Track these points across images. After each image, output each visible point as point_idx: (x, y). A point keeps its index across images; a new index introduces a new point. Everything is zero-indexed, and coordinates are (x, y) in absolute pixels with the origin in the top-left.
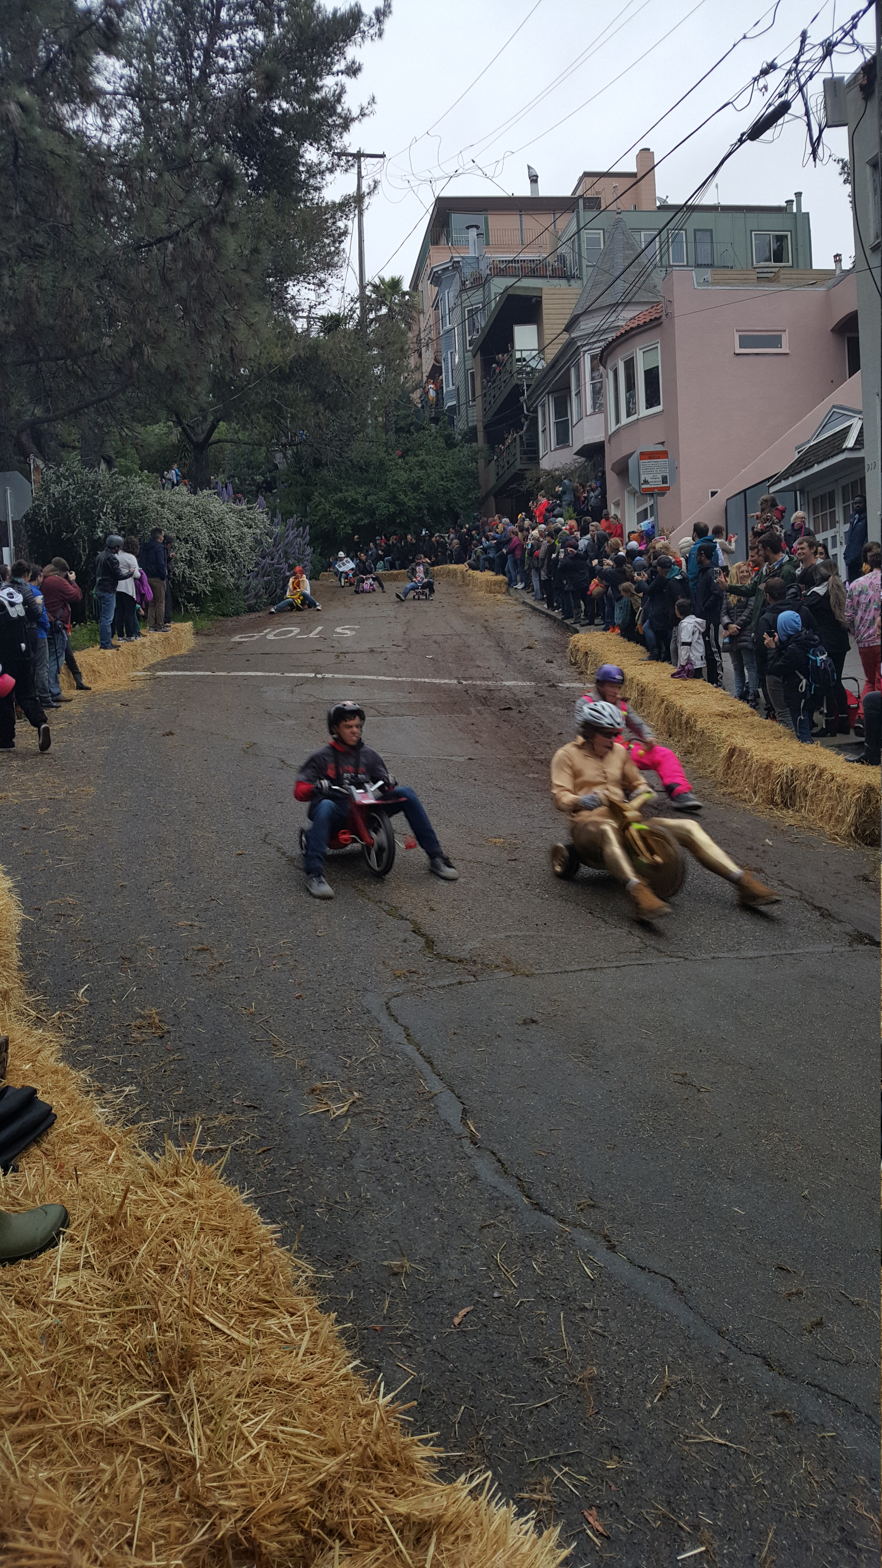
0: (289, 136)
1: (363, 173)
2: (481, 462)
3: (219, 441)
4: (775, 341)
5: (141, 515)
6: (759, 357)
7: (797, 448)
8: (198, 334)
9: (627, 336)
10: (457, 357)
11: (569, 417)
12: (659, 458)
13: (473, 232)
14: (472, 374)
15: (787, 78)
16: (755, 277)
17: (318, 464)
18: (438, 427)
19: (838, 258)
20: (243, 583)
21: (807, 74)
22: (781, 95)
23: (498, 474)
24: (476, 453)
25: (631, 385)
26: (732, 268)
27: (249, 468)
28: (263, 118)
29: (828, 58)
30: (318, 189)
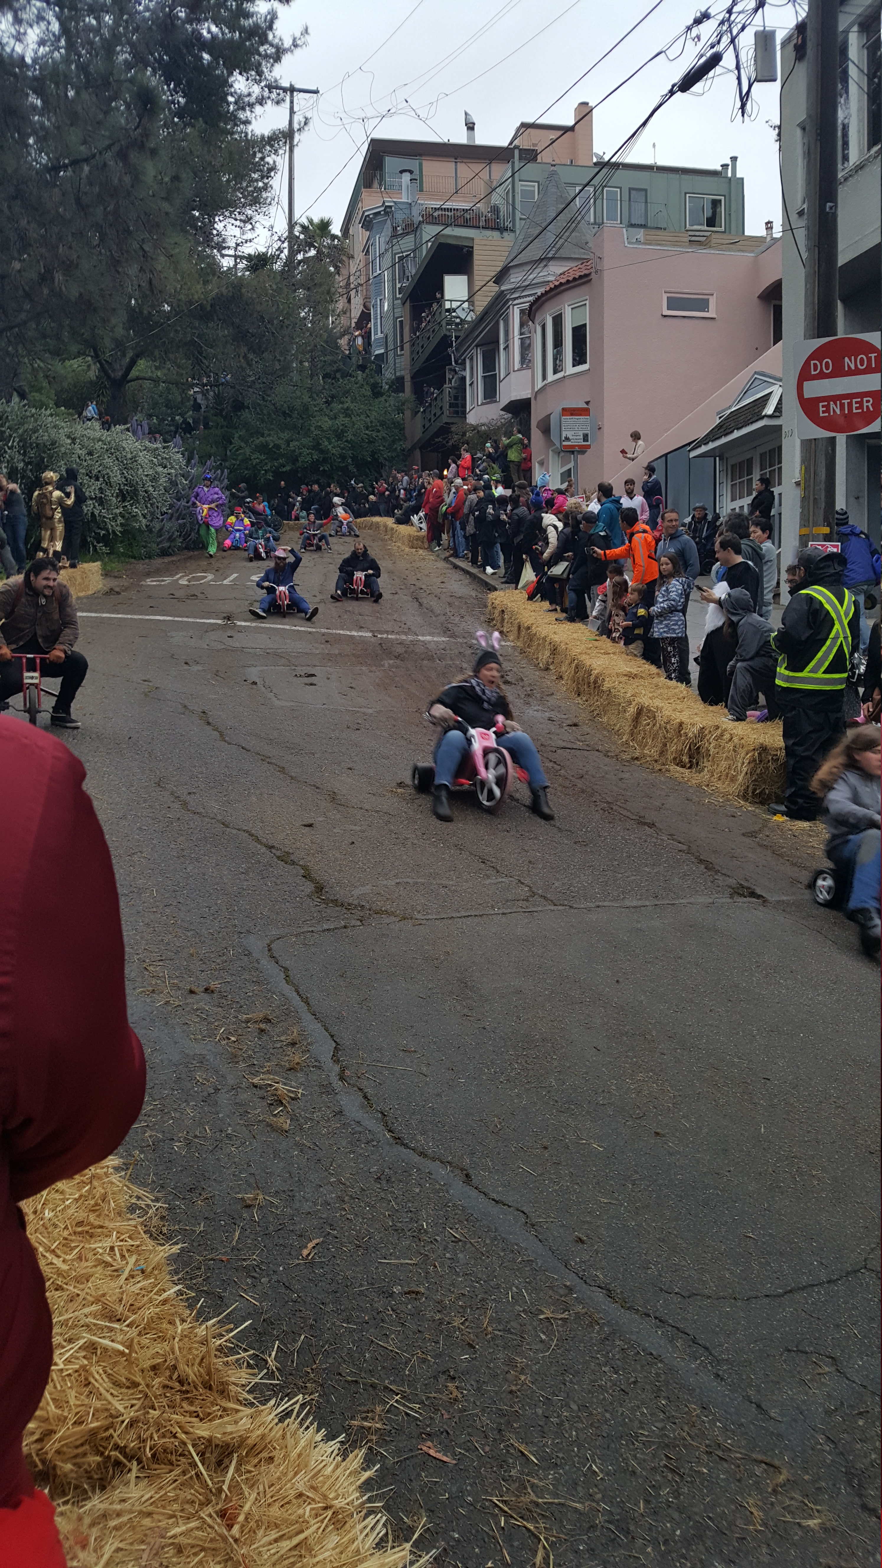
0: (218, 63)
1: (296, 109)
2: (408, 413)
3: (138, 378)
4: (703, 305)
5: (49, 450)
6: (686, 320)
7: (718, 413)
8: (115, 263)
9: (555, 291)
10: (386, 305)
11: (497, 372)
12: (581, 415)
13: (406, 177)
14: (401, 322)
15: (719, 28)
16: (687, 240)
17: (239, 406)
18: (365, 375)
19: (769, 225)
20: (157, 526)
21: (740, 26)
22: (712, 47)
23: (424, 426)
24: (403, 404)
25: (558, 342)
26: (665, 229)
27: (166, 406)
28: (191, 42)
29: (761, 9)
30: (247, 122)
